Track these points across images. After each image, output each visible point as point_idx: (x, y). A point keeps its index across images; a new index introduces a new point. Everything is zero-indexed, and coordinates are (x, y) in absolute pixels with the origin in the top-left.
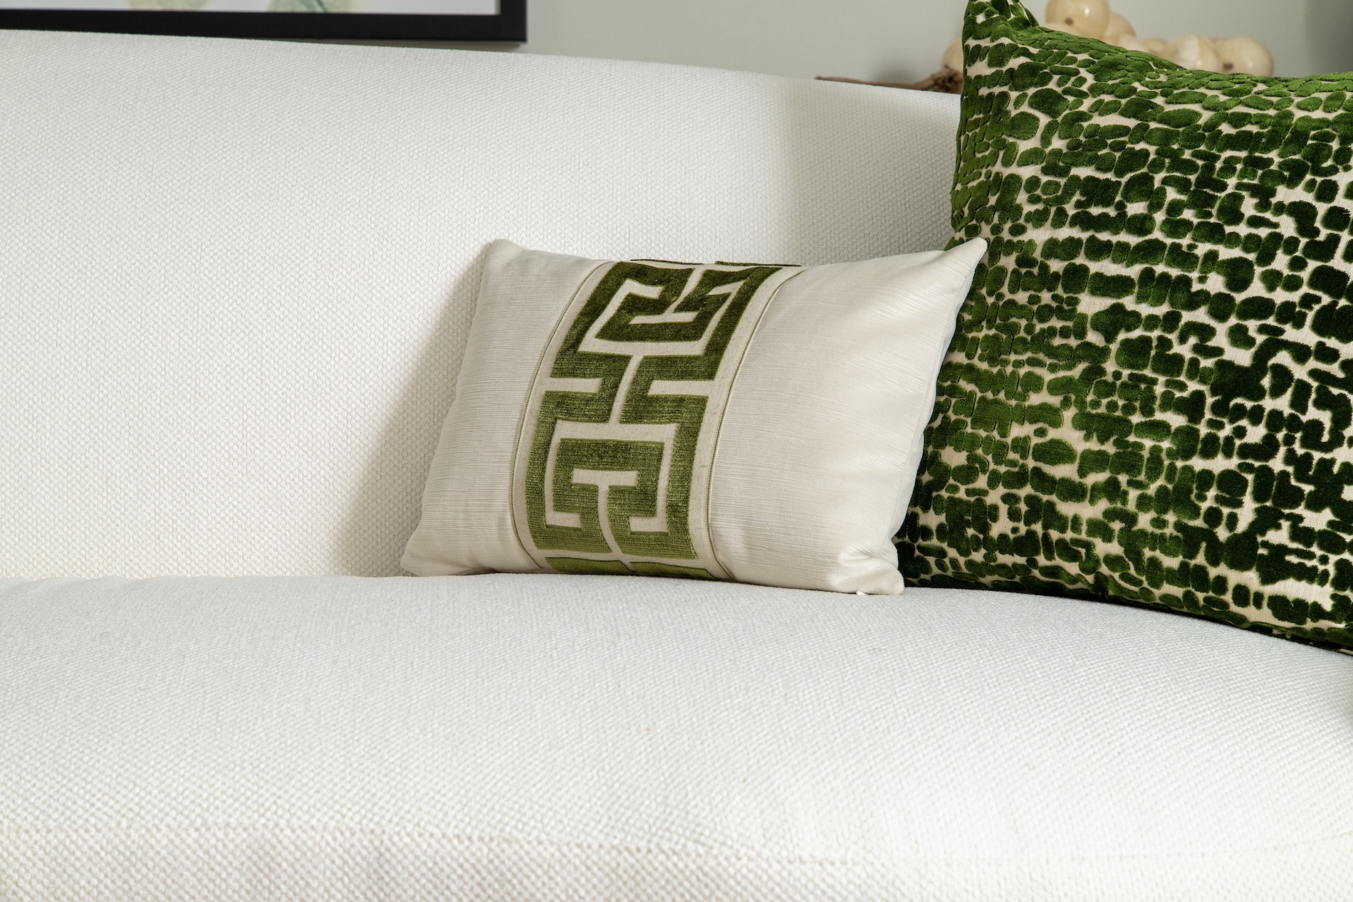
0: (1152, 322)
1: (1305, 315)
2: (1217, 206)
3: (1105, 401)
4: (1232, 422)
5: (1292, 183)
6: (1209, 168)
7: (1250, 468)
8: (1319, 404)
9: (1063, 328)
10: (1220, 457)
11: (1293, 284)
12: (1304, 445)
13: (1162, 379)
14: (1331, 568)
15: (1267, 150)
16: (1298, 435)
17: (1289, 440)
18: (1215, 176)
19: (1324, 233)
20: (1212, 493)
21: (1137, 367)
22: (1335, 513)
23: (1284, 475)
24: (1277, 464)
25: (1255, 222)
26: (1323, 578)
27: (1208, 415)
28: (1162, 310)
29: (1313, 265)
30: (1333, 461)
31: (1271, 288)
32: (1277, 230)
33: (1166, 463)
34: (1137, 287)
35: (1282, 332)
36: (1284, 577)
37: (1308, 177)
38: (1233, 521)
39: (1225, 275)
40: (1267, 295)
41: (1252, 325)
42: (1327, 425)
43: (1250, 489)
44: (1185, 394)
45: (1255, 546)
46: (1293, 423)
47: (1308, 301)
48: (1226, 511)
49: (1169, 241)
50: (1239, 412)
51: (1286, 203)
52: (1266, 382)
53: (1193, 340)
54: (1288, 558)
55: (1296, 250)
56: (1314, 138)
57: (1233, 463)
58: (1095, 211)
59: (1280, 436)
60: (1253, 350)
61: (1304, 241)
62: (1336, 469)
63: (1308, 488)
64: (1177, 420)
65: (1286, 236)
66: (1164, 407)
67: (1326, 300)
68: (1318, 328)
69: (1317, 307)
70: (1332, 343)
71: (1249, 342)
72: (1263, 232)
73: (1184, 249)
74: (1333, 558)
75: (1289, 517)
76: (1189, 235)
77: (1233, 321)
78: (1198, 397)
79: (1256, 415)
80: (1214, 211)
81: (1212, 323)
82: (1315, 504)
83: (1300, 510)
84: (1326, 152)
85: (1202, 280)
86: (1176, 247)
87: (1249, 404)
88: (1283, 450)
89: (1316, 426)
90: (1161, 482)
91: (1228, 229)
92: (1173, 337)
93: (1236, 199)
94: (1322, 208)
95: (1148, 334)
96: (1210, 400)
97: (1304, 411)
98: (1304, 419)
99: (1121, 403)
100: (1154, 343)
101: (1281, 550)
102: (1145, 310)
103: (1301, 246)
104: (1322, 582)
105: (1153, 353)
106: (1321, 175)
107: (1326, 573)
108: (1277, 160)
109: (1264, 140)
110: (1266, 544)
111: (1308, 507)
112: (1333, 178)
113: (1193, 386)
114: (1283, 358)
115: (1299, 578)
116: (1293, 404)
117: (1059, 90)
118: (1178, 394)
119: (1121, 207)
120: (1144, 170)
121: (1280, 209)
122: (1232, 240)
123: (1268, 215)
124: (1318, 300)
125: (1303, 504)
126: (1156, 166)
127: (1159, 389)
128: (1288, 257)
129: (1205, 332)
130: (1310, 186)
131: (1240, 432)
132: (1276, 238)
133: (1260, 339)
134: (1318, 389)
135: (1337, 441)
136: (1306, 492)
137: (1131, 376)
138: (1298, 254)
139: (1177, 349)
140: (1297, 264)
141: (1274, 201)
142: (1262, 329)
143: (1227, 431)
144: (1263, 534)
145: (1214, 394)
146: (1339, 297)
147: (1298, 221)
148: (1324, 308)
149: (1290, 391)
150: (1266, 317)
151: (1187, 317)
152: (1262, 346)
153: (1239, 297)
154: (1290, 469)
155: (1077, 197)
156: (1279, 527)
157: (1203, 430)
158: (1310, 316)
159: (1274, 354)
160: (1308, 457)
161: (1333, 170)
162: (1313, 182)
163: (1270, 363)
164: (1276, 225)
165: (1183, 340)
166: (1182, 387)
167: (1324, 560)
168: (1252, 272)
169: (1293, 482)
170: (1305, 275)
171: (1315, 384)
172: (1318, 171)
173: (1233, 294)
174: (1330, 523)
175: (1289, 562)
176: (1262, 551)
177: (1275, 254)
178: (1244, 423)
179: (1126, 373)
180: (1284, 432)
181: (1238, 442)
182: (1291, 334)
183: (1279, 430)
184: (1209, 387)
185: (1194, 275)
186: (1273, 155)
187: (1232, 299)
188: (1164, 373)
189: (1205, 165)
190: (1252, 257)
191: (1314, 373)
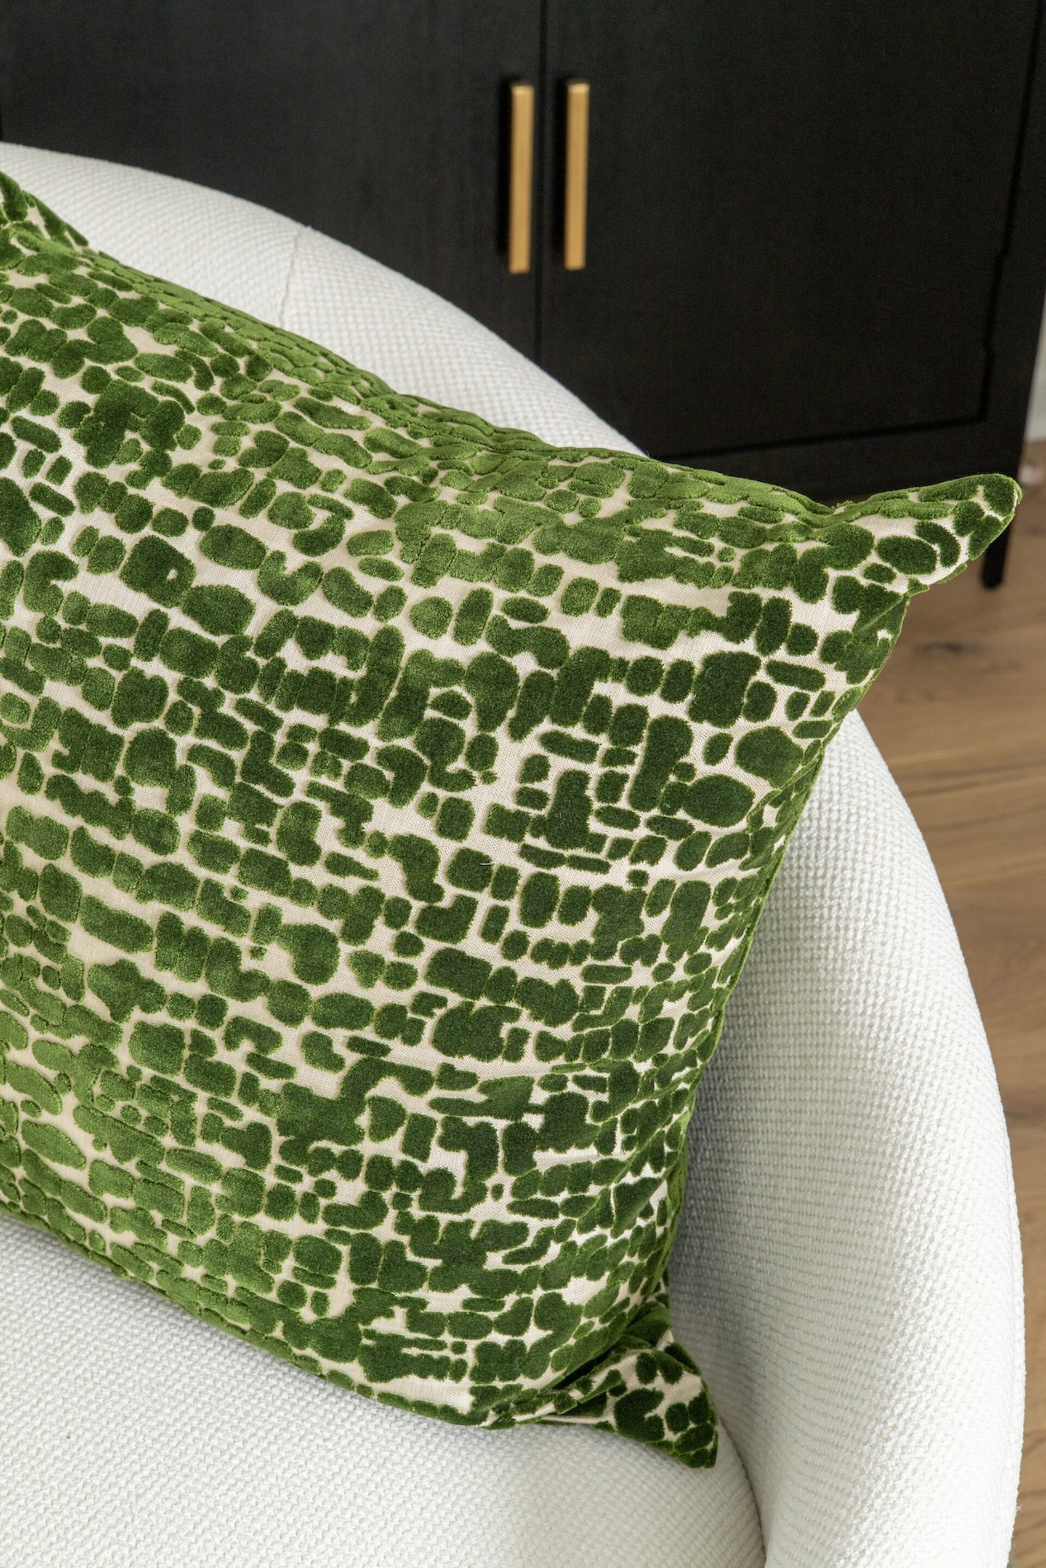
0: (181, 1005)
1: (420, 1025)
2: (277, 822)
3: (120, 1104)
4: (313, 1172)
5: (399, 795)
6: (263, 743)
7: (344, 1238)
8: (448, 1143)
9: (48, 968)
10: (297, 1217)
11: (401, 977)
12: (424, 1205)
13: (203, 1096)
14: (470, 1357)
15: (358, 718)
16: (415, 1195)
17: (401, 1201)
18: (273, 761)
19: (450, 893)
20: (289, 1264)
21: (164, 1070)
22: (473, 1288)
23: (395, 1247)
24: (385, 1232)
25: (339, 865)
26: (457, 1371)
27: (276, 1159)
28: (197, 989)
29: (432, 946)
30: (469, 1224)
31: (367, 982)
32: (374, 884)
33: (218, 1213)
34: (155, 940)
35: (385, 1050)
36: (399, 1374)
37: (426, 787)
38: (320, 1303)
39: (293, 951)
40: (360, 992)
41: (339, 1037)
42: (460, 1173)
43: (344, 1264)
44: (239, 1125)
45: (357, 1336)
46: (408, 1175)
47: (425, 1003)
48: (310, 1290)
49: (202, 873)
50: (324, 1160)
51: (389, 835)
52: (364, 1120)
53: (247, 1046)
54: (405, 1350)
55: (404, 920)
56: (436, 705)
57: (318, 1228)
58: (85, 782)
59: (387, 1196)
60: (342, 1073)
61: (417, 906)
62: (474, 1233)
63: (431, 1264)
64: (230, 1160)
65: (388, 897)
66: (208, 1135)
67: (454, 999)
68: (444, 1042)
69: (439, 1012)
70: (466, 1063)
71: (335, 1063)
72: (352, 885)
73: (227, 895)
74: (472, 1344)
75: (403, 1303)
76: (234, 869)
77: (308, 1025)
78: (260, 1132)
79: (350, 1165)
80: (272, 832)
81: (276, 1025)
82: (444, 1282)
83: (422, 1293)
84: (452, 744)
85: (256, 953)
86: (213, 889)
87: (337, 1149)
88: (392, 1214)
89: (443, 1178)
90: (211, 1233)
91: (296, 871)
92: (216, 1035)
93: (306, 814)
94: (447, 849)
95: (175, 1023)
96: (277, 1140)
97: (424, 1157)
98: (424, 1168)
99: (144, 1113)
100: (188, 1040)
101: (395, 1341)
102: (170, 982)
103: (414, 914)
104: (457, 1376)
105: (186, 1053)
106: (446, 787)
107: (463, 1364)
108: (376, 744)
109: (353, 698)
110: (371, 1334)
111: (434, 1287)
112: (465, 795)
113: (251, 1114)
114: (388, 1088)
115: (423, 1374)
116: (407, 1148)
117: (25, 484)
118: (228, 1122)
119: (123, 787)
120: (159, 724)
121: (379, 845)
122: (302, 892)
123: (359, 855)
124: (442, 1002)
125: (426, 1285)
126: (178, 720)
127: (200, 1108)
128: (393, 932)
129: (266, 1038)
130: (429, 805)
131: (327, 1189)
132: (372, 897)
133: (352, 1058)
134: (445, 1125)
135: (475, 1195)
136: (429, 1270)
137: (154, 1079)
138: (410, 928)
139: (223, 1055)
140: (407, 945)
141: (368, 827)
142: (355, 1044)
143: (306, 1184)
144: (367, 1321)
145: (283, 1130)
146: (476, 996)
147: (408, 868)
148: (451, 1014)
149: (401, 1131)
150: (359, 1027)
151: (234, 1008)
152: (354, 1070)
153: (316, 991)
154: (405, 1239)
155: (55, 744)
156: (390, 1315)
157: (270, 1178)
158: (430, 1025)
159: (374, 1083)
160: (431, 1223)
161: (465, 780)
162: (432, 798)
163: (369, 1094)
164: (371, 875)
165: (231, 1043)
166: (234, 1113)
167: (459, 1348)
168: (336, 951)
169: (410, 1256)
170: (420, 962)
171: (438, 1116)
172: (440, 779)
173: (306, 986)
174: (467, 1304)
175: (406, 1355)
176: (366, 1341)
177: (372, 927)
178: (332, 1175)
179: (147, 1073)
180: (394, 1189)
181: (323, 1202)
182: (399, 1052)
183: (385, 1186)
184: (275, 1121)
185: (244, 942)
186: (367, 732)
187: (304, 995)
188: (205, 1087)
189: (258, 734)
190: (334, 926)
191: (437, 1104)
